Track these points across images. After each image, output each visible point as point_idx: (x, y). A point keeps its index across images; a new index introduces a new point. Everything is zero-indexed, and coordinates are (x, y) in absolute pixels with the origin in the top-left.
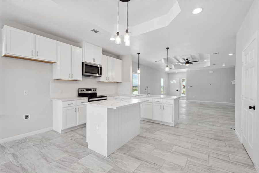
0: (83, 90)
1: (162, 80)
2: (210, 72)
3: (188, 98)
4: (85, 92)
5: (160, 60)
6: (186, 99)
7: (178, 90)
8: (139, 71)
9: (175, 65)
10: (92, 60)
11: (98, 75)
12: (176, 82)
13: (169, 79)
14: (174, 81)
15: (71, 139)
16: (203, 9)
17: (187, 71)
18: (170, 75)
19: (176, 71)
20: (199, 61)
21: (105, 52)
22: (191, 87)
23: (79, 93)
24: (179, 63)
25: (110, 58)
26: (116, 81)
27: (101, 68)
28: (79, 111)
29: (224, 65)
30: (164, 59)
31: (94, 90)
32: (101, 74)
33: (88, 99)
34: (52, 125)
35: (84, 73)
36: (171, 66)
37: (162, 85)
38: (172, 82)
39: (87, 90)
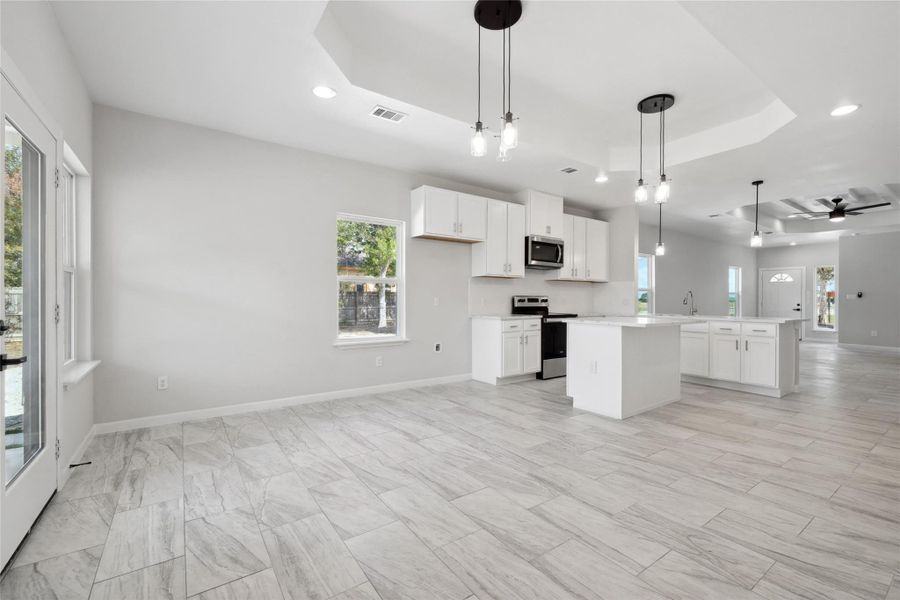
0: (524, 301)
1: (732, 272)
3: (843, 338)
4: (527, 304)
5: (729, 213)
6: (837, 341)
7: (803, 307)
8: (660, 251)
9: (786, 222)
10: (545, 230)
11: (555, 265)
12: (790, 279)
13: (760, 269)
14: (785, 276)
16: (860, 106)
17: (841, 238)
18: (765, 257)
19: (793, 239)
20: (889, 204)
21: (571, 207)
22: (860, 296)
23: (516, 305)
24: (807, 216)
25: (580, 221)
26: (593, 277)
27: (562, 247)
28: (528, 344)
30: (746, 208)
31: (542, 301)
32: (562, 262)
33: (542, 319)
34: (470, 371)
35: (530, 262)
36: (771, 226)
37: (732, 288)
38: (773, 280)
39: (530, 300)
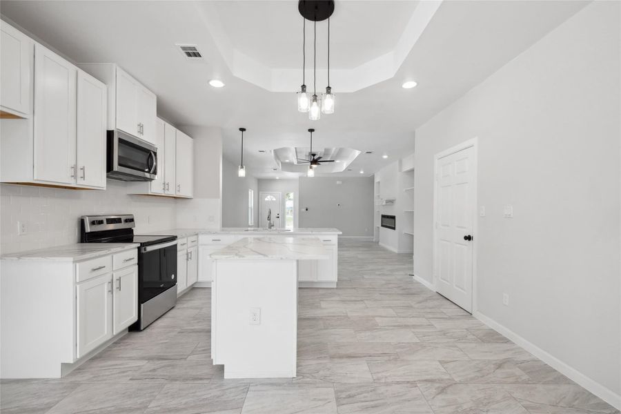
0: (100, 223)
2: (338, 182)
4: (106, 227)
7: (280, 216)
11: (147, 175)
12: (274, 199)
13: (261, 192)
14: (272, 197)
15: (131, 379)
18: (262, 183)
22: (307, 210)
23: (88, 230)
27: (155, 154)
28: (119, 288)
29: (362, 172)
31: (126, 221)
32: (155, 173)
33: (139, 248)
35: (116, 167)
39: (110, 221)
